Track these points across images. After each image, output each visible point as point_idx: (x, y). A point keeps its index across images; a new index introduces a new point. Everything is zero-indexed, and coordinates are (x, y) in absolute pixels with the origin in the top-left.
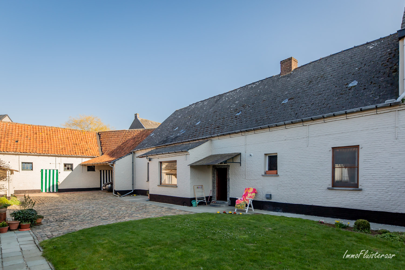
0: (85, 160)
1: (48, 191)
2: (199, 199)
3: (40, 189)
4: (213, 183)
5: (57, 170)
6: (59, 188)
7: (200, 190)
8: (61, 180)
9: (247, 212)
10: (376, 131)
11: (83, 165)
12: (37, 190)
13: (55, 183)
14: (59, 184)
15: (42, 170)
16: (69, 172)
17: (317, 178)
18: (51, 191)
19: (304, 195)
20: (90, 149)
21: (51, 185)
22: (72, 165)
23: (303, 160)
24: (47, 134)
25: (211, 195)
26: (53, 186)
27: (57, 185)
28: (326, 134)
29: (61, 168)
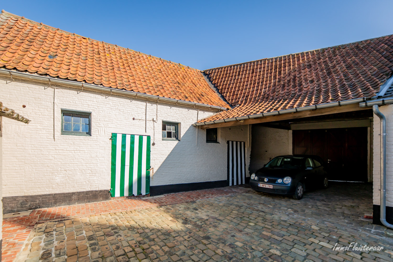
0: (204, 116)
1: (126, 194)
5: (149, 137)
6: (152, 184)
8: (155, 164)
11: (199, 127)
12: (101, 191)
13: (144, 173)
14: (151, 174)
15: (114, 137)
16: (172, 144)
18: (135, 192)
22: (176, 125)
24: (121, 58)
27: (148, 177)
29: (157, 133)
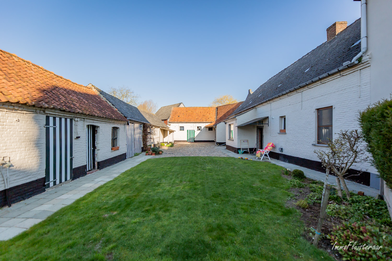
0: (207, 124)
2: (243, 149)
3: (187, 140)
4: (257, 139)
5: (194, 130)
6: (194, 140)
7: (246, 143)
8: (195, 136)
9: (261, 160)
10: (344, 92)
11: (206, 127)
12: (185, 141)
15: (188, 130)
16: (200, 131)
17: (307, 136)
18: (191, 141)
19: (300, 150)
20: (211, 117)
21: (191, 137)
22: (201, 127)
23: (299, 120)
25: (256, 147)
26: (192, 138)
27: (194, 138)
28: (312, 98)
29: (196, 129)
